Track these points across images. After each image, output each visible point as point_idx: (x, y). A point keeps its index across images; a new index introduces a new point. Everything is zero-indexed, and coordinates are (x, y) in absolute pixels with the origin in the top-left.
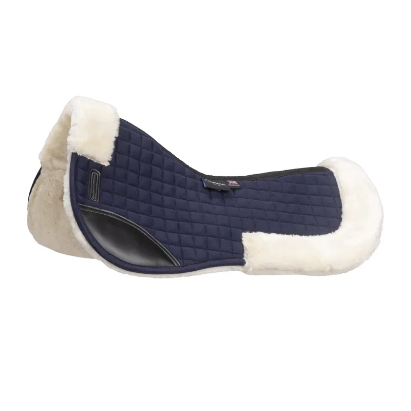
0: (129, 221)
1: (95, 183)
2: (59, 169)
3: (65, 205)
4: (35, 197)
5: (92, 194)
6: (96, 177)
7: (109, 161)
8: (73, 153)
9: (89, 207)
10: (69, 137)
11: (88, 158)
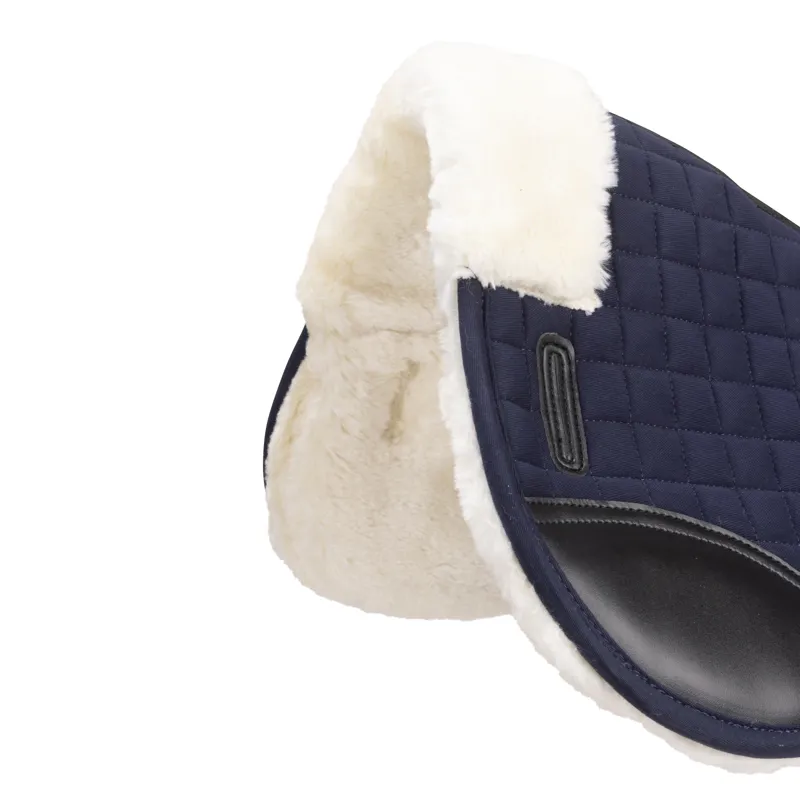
0: (716, 529)
1: (562, 392)
2: (376, 330)
3: (467, 515)
4: (291, 440)
5: (560, 441)
6: (561, 364)
7: (599, 293)
8: (462, 283)
9: (562, 501)
10: (434, 213)
11: (522, 294)
